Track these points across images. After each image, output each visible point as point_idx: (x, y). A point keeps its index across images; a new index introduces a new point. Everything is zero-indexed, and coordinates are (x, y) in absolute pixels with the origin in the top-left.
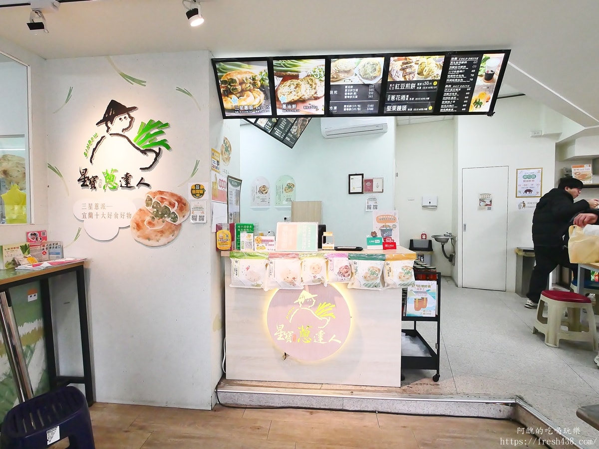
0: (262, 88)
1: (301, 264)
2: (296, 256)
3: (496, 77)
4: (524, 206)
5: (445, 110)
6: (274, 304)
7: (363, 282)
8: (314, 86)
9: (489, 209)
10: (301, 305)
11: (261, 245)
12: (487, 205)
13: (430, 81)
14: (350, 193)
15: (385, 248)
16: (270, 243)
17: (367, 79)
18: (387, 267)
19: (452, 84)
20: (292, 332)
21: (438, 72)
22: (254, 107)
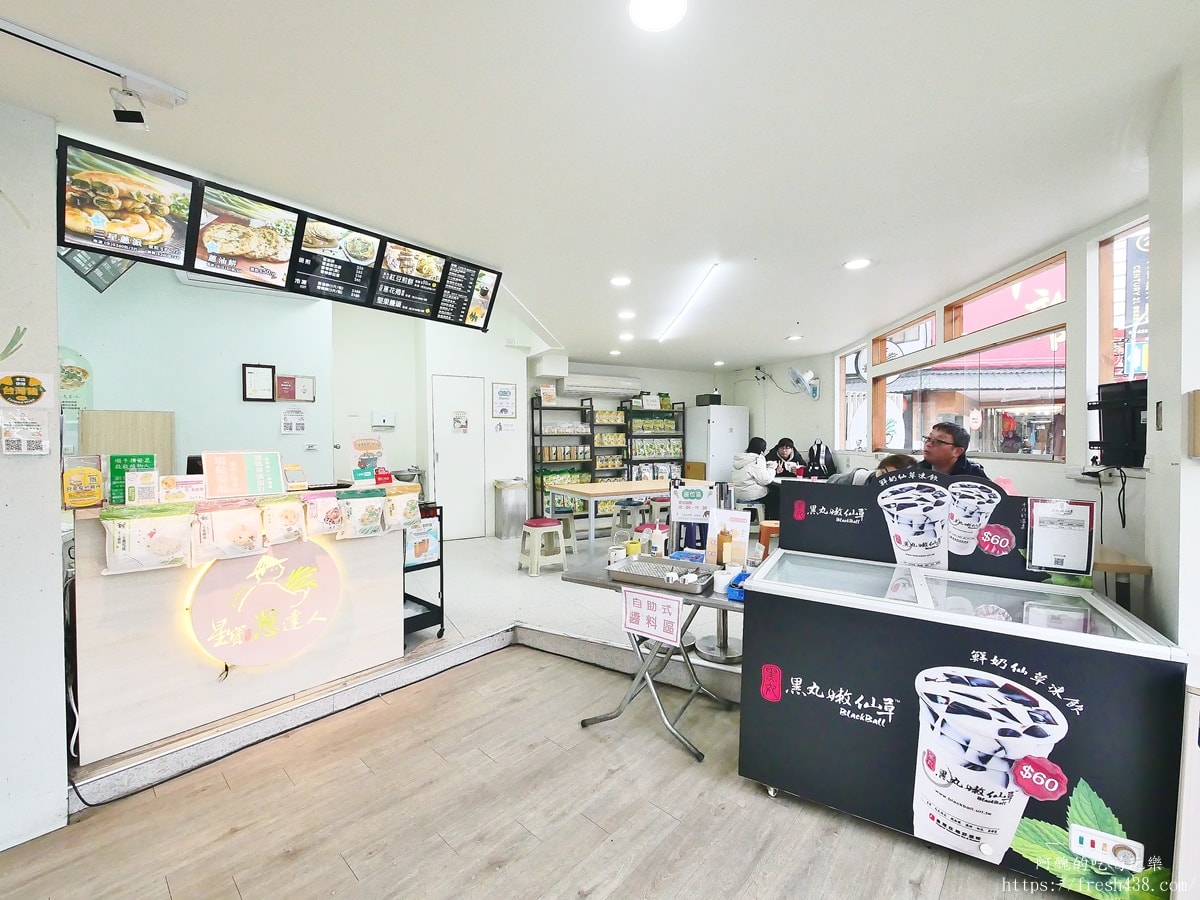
0: (172, 218)
1: (262, 514)
2: (251, 503)
3: (490, 294)
4: (501, 429)
5: (442, 317)
6: (205, 587)
7: (360, 527)
8: (274, 244)
9: (465, 432)
10: (259, 579)
11: (174, 490)
12: (462, 426)
13: (429, 281)
14: (245, 399)
15: (378, 482)
16: (194, 486)
17: (355, 257)
18: (389, 504)
19: (451, 291)
20: (244, 626)
21: (437, 275)
22: (146, 244)
